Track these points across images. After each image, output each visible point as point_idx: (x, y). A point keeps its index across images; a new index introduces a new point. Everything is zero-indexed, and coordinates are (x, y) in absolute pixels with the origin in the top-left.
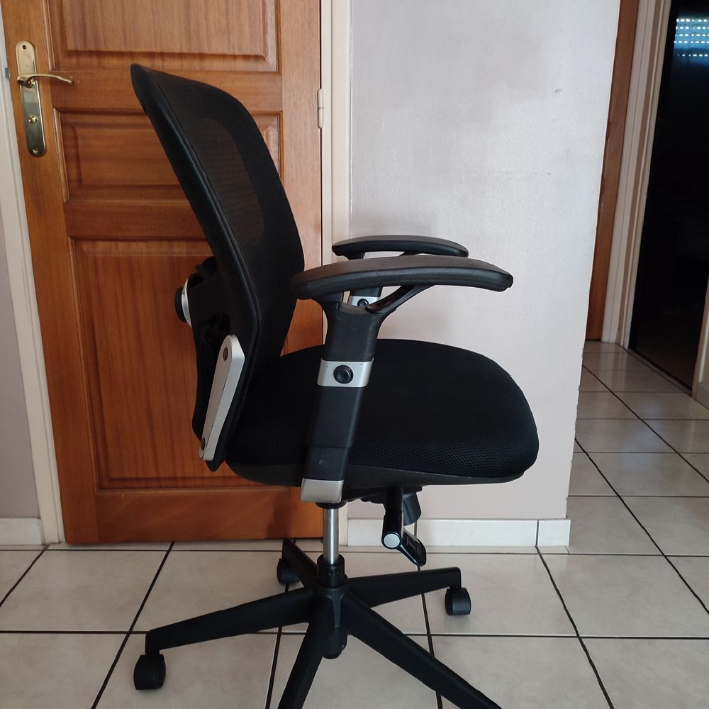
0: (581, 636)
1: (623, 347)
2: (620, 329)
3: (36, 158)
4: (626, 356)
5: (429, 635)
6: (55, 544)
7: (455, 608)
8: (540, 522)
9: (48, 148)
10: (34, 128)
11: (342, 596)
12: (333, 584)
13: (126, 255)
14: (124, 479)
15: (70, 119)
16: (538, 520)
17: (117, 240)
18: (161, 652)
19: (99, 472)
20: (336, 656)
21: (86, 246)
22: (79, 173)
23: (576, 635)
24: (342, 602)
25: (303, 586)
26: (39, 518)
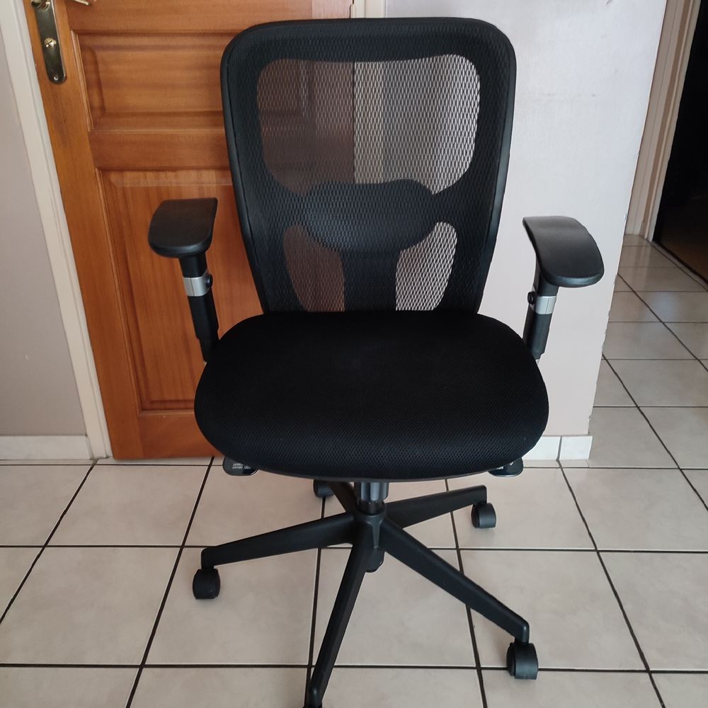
0: (599, 549)
1: (647, 240)
2: (645, 221)
3: (56, 86)
4: (649, 249)
5: (458, 550)
6: (102, 458)
7: (482, 521)
8: (563, 438)
9: (68, 76)
10: (52, 52)
11: (381, 522)
12: (372, 510)
13: (154, 185)
14: (164, 401)
15: (89, 41)
16: (561, 437)
17: (145, 170)
18: (215, 567)
19: (140, 394)
20: (375, 570)
21: (114, 177)
22: (102, 100)
23: (594, 548)
24: (381, 528)
25: (341, 510)
26: (86, 435)
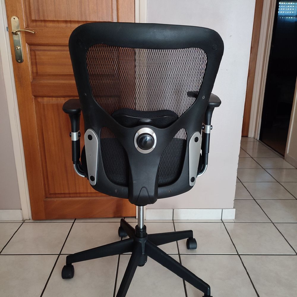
0: (239, 254)
1: (256, 139)
2: (255, 132)
3: (19, 64)
4: (258, 143)
5: (179, 254)
6: (27, 220)
7: (191, 246)
8: (223, 210)
9: (24, 60)
10: (19, 51)
11: (145, 241)
12: (142, 236)
13: (56, 103)
14: (55, 194)
15: (33, 48)
16: (222, 209)
17: (52, 97)
18: (73, 264)
19: (45, 191)
20: (143, 265)
21: (40, 100)
22: (37, 70)
23: (237, 254)
24: (145, 244)
25: (129, 238)
26: (21, 209)
